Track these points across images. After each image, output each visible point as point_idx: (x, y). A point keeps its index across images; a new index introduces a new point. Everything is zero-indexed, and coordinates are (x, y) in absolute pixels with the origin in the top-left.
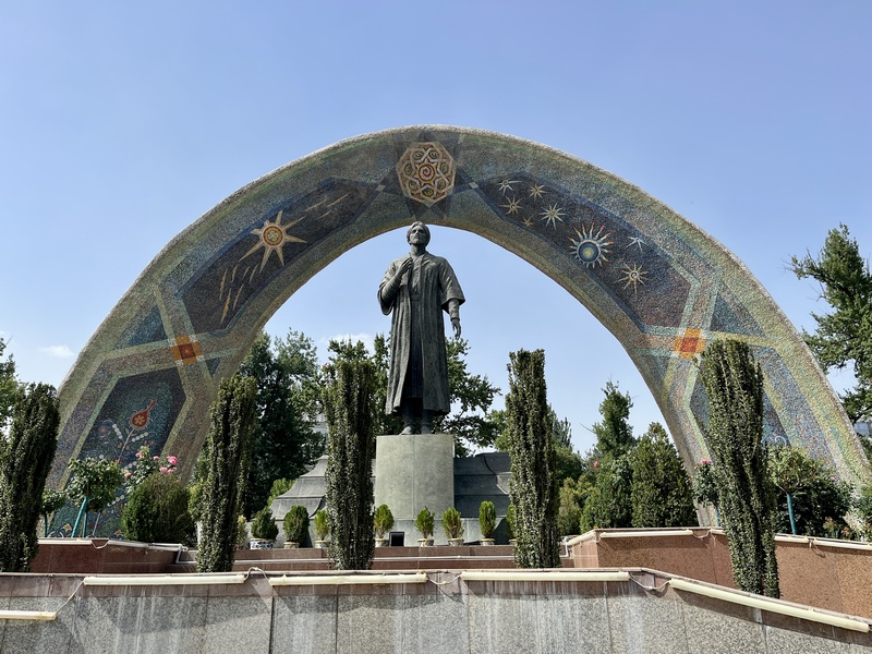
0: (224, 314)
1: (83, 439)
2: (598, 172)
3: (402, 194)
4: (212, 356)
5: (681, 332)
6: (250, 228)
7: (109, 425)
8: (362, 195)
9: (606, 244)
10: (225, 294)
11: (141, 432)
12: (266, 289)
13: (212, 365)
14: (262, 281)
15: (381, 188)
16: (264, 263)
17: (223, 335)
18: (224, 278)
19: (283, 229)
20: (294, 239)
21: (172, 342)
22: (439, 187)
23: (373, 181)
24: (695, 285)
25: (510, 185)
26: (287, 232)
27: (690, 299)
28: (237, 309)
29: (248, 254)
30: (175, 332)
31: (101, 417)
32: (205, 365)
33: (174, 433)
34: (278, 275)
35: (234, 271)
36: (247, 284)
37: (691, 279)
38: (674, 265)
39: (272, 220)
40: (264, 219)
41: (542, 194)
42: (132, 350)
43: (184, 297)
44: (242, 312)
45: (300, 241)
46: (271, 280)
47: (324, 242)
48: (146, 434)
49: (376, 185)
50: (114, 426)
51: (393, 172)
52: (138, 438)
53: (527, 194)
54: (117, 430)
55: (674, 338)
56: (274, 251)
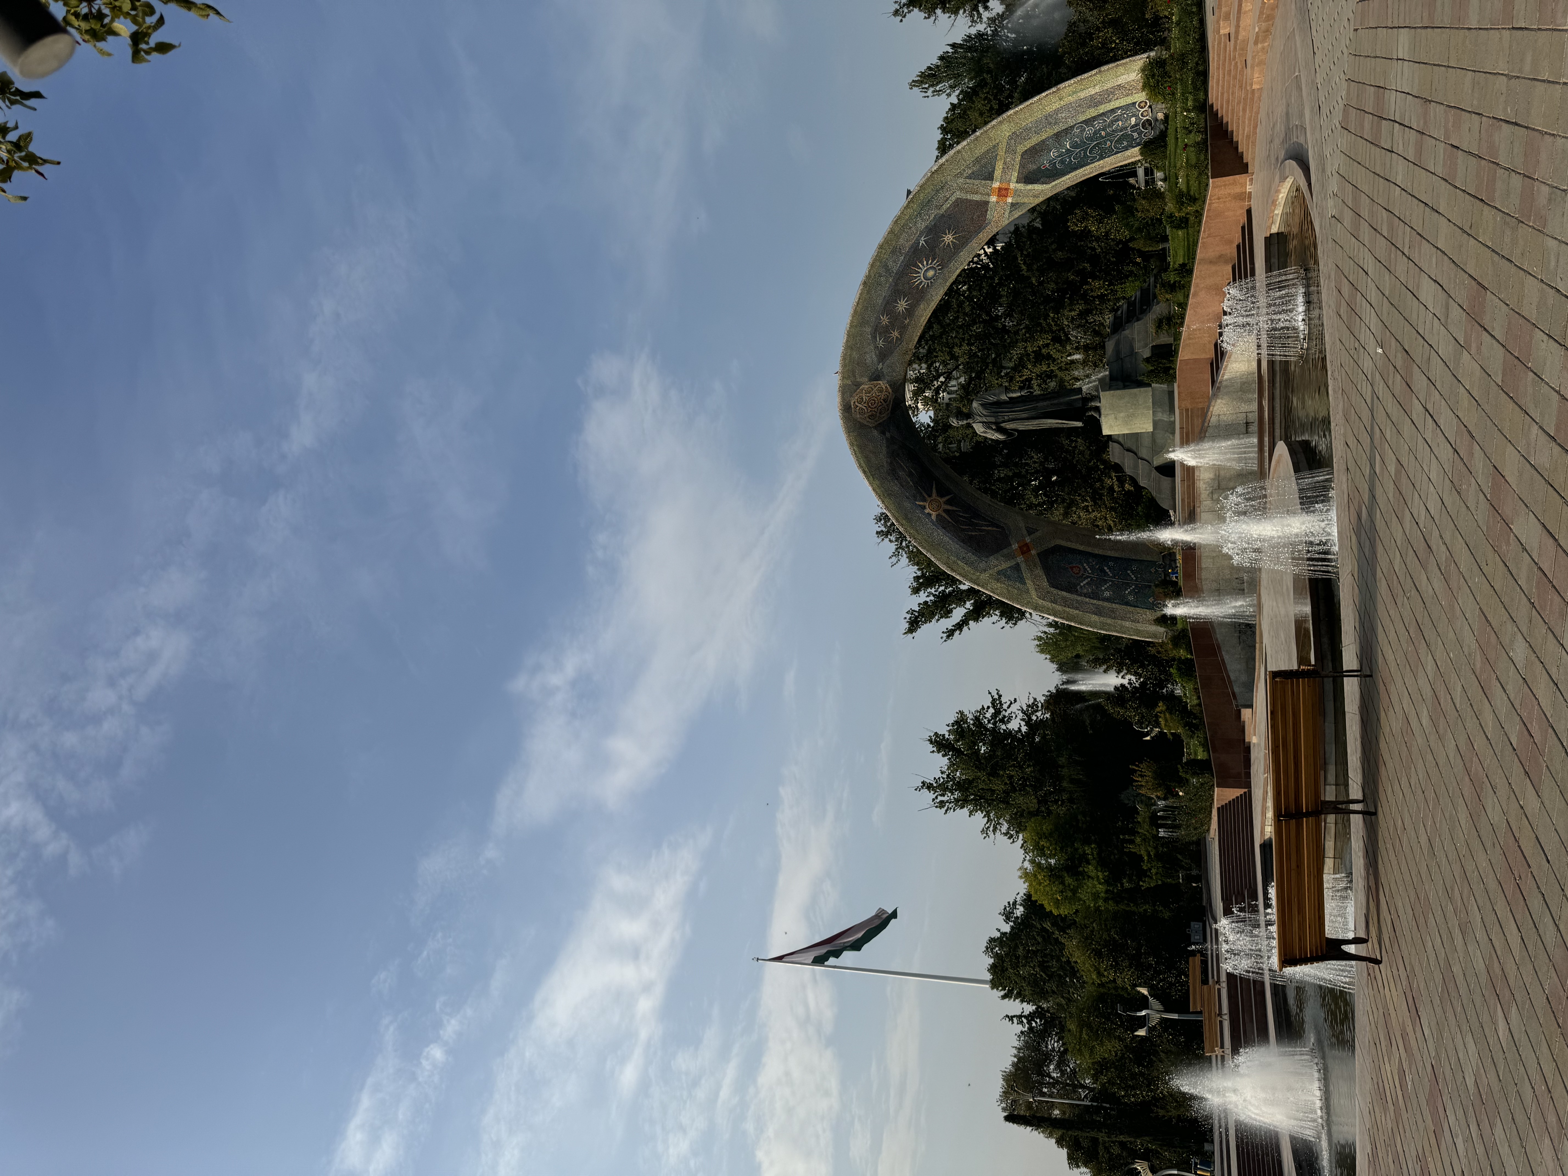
0: (994, 529)
1: (1092, 601)
2: (868, 277)
3: (889, 418)
4: (1025, 532)
5: (993, 199)
6: (932, 521)
7: (1081, 587)
9: (925, 263)
11: (1084, 568)
13: (1030, 532)
15: (888, 435)
16: (954, 508)
18: (970, 533)
19: (929, 499)
20: (934, 491)
21: (1020, 559)
22: (884, 392)
23: (884, 441)
24: (958, 194)
25: (880, 339)
26: (930, 496)
27: (968, 197)
28: (989, 521)
29: (950, 520)
30: (1013, 558)
31: (1076, 592)
32: (1032, 536)
33: (1081, 548)
35: (964, 527)
37: (953, 199)
38: (942, 211)
39: (924, 508)
40: (924, 514)
41: (887, 315)
42: (1029, 583)
43: (987, 557)
44: (991, 518)
45: (934, 486)
48: (1085, 565)
49: (887, 438)
50: (1082, 584)
52: (1089, 569)
53: (887, 326)
54: (1084, 582)
55: (997, 202)
56: (946, 503)
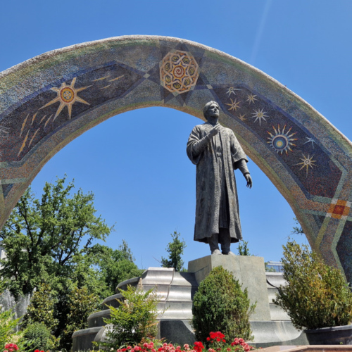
0: (21, 150)
3: (159, 84)
4: (8, 181)
5: (334, 201)
6: (50, 86)
8: (134, 78)
9: (292, 140)
10: (24, 134)
12: (55, 135)
13: (6, 189)
14: (53, 128)
15: (147, 76)
16: (57, 114)
17: (18, 166)
18: (25, 120)
19: (76, 91)
20: (81, 101)
22: (185, 84)
23: (143, 70)
24: (345, 173)
25: (235, 91)
26: (79, 94)
28: (31, 146)
29: (46, 105)
34: (65, 125)
35: (34, 116)
36: (42, 129)
37: (342, 169)
38: (333, 159)
39: (68, 83)
40: (62, 81)
41: (255, 101)
44: (34, 150)
45: (86, 103)
46: (59, 129)
47: (101, 107)
49: (144, 73)
51: (157, 66)
53: (245, 99)
55: (329, 205)
56: (66, 107)
